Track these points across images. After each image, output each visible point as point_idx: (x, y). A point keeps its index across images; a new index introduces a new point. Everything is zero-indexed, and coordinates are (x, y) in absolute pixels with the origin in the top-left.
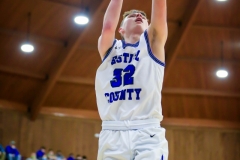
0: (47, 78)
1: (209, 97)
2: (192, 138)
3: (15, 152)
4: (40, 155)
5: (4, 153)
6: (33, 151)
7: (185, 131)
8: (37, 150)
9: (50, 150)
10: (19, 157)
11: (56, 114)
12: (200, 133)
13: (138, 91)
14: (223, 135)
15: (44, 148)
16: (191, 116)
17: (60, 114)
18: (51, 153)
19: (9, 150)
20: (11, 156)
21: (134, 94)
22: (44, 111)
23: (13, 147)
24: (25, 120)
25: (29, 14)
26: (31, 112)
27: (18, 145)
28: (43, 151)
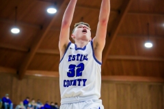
0: (29, 50)
1: (140, 61)
2: (129, 89)
3: (9, 101)
4: (26, 103)
5: (2, 102)
6: (21, 100)
7: (124, 84)
8: (24, 100)
9: (33, 99)
10: (12, 104)
11: (36, 75)
12: (134, 85)
13: (85, 80)
14: (150, 87)
15: (28, 98)
16: (128, 74)
17: (38, 75)
18: (34, 101)
19: (4, 100)
20: (6, 104)
21: (82, 83)
22: (28, 73)
23: (8, 98)
24: (15, 80)
25: (16, 8)
26: (19, 74)
27: (10, 96)
28: (28, 100)
